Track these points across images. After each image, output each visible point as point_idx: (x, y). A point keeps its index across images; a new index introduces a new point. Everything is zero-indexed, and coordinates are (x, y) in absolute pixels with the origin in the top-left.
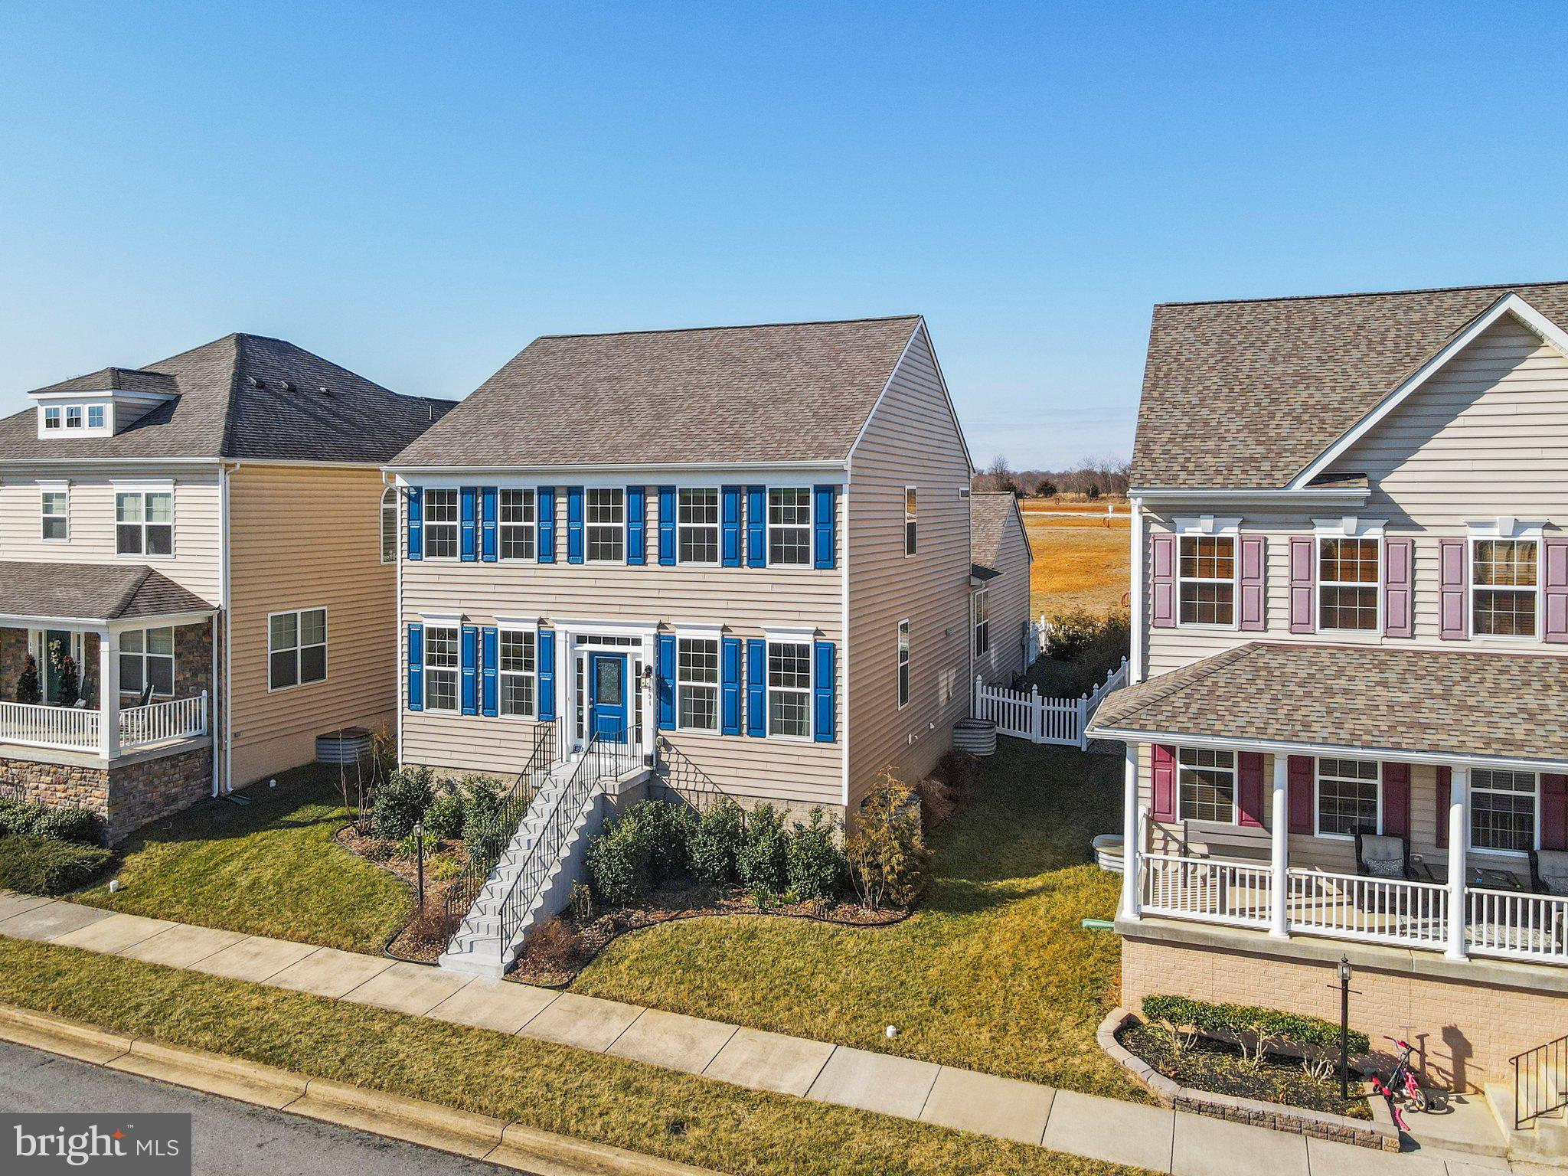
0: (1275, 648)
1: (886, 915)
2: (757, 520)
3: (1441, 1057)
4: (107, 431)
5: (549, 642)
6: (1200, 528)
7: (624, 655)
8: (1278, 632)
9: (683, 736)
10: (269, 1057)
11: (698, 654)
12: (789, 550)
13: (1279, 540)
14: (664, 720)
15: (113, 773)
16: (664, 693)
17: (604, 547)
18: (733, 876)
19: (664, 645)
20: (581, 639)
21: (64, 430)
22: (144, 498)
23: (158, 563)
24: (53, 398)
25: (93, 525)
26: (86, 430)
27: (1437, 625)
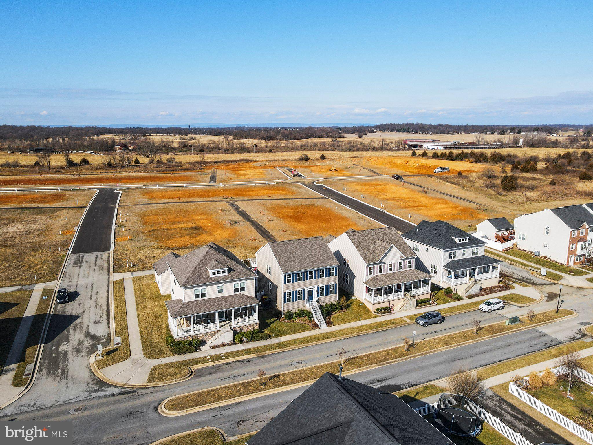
1: (345, 310)
2: (329, 272)
4: (226, 274)
5: (304, 290)
6: (370, 266)
7: (313, 290)
8: (376, 275)
9: (320, 297)
11: (322, 288)
12: (332, 274)
13: (376, 266)
14: (318, 296)
15: (259, 324)
16: (318, 293)
17: (311, 278)
18: (333, 310)
19: (318, 288)
20: (307, 289)
21: (217, 275)
22: (238, 284)
23: (243, 293)
24: (214, 270)
25: (228, 289)
26: (222, 274)
27: (386, 271)
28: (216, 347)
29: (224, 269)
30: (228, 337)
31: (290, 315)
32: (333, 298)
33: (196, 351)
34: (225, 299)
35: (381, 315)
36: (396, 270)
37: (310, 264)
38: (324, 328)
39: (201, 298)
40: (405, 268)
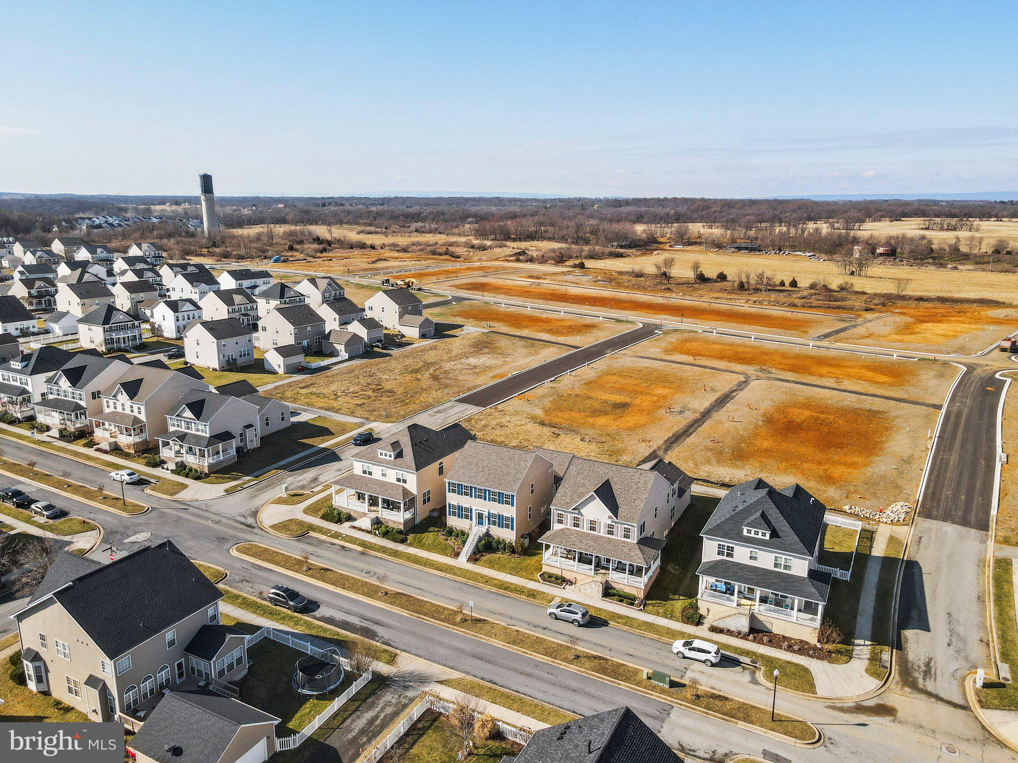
0: (568, 529)
1: (519, 556)
2: (503, 497)
3: (574, 580)
4: (392, 458)
5: (471, 510)
6: (560, 512)
7: (483, 513)
8: (568, 527)
9: (492, 526)
10: (440, 571)
11: (494, 515)
12: (507, 503)
13: (569, 515)
14: (489, 524)
15: (404, 524)
16: (489, 520)
17: (480, 497)
18: (498, 549)
19: (489, 513)
20: (477, 510)
21: (383, 457)
22: (401, 474)
23: (404, 485)
24: (382, 451)
25: (391, 476)
26: (388, 458)
27: (585, 529)
28: (354, 527)
29: (391, 453)
30: (365, 523)
31: (450, 532)
32: (509, 535)
33: (337, 523)
34: (385, 484)
35: (542, 581)
36: (602, 532)
37: (484, 480)
38: (462, 562)
39: (367, 475)
40: (619, 536)
